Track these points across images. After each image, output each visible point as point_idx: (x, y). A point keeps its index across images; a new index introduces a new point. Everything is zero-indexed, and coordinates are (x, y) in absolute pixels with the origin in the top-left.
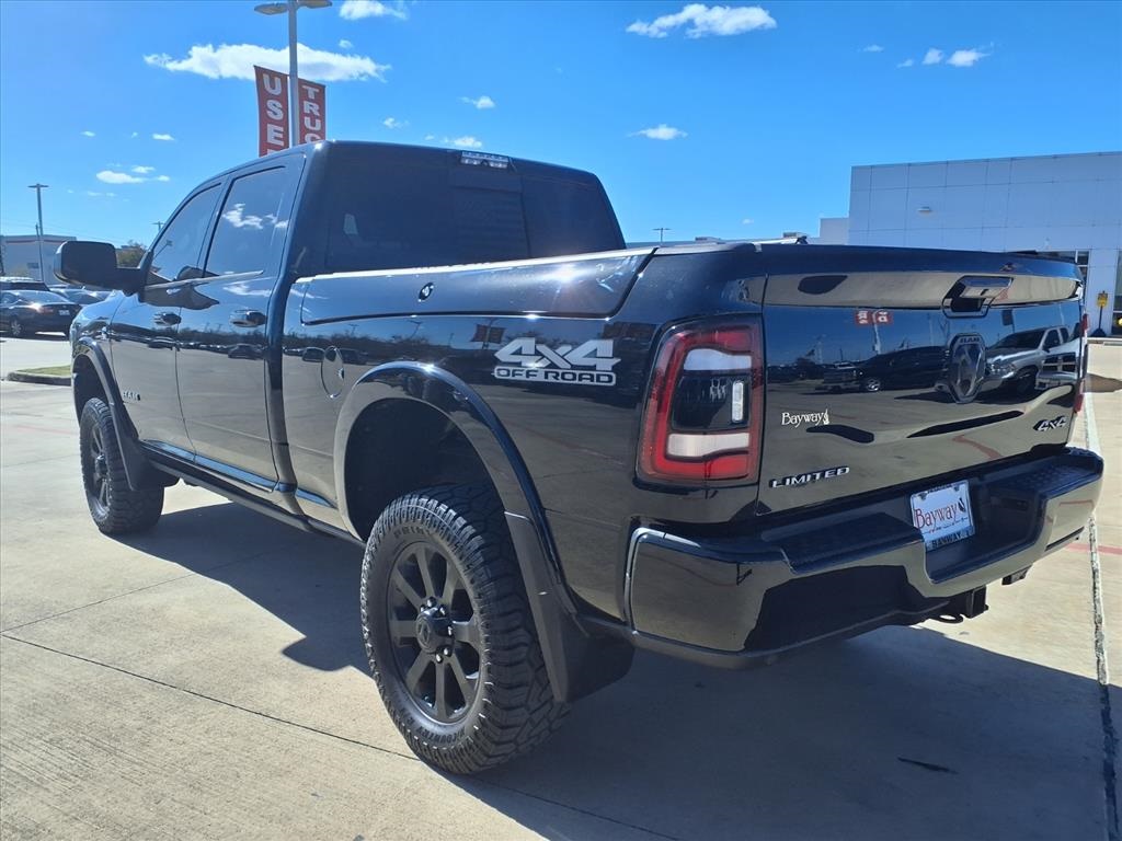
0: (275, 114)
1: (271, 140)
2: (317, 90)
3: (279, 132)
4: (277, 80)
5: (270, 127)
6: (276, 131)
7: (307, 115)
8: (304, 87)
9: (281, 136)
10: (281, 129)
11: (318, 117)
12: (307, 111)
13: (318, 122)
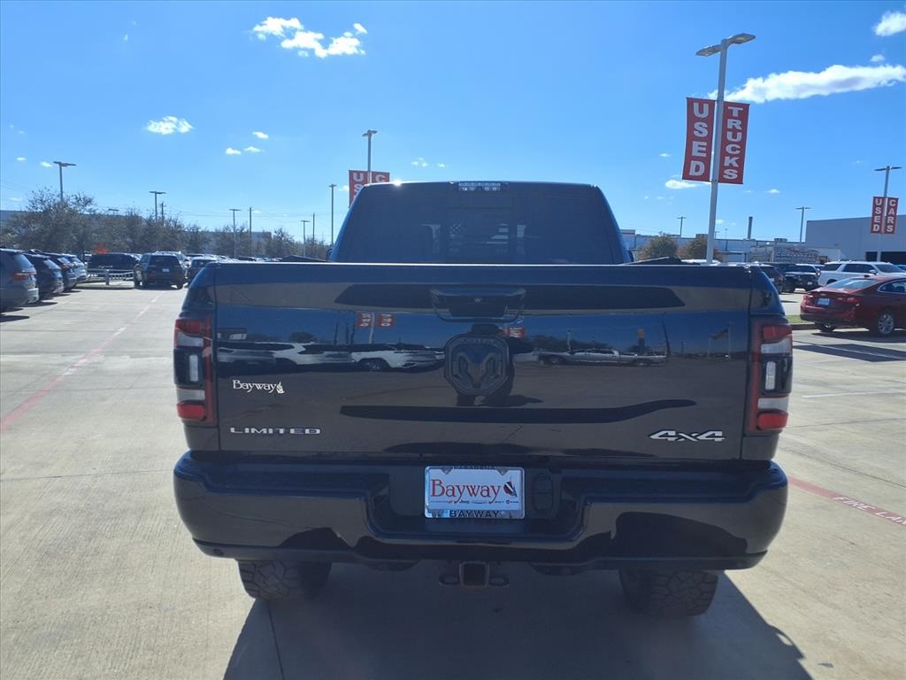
0: (701, 132)
1: (695, 153)
2: (741, 109)
3: (703, 146)
4: (706, 106)
5: (695, 144)
6: (700, 146)
7: (730, 130)
8: (729, 108)
9: (704, 149)
10: (705, 144)
11: (740, 131)
12: (730, 126)
13: (739, 135)
